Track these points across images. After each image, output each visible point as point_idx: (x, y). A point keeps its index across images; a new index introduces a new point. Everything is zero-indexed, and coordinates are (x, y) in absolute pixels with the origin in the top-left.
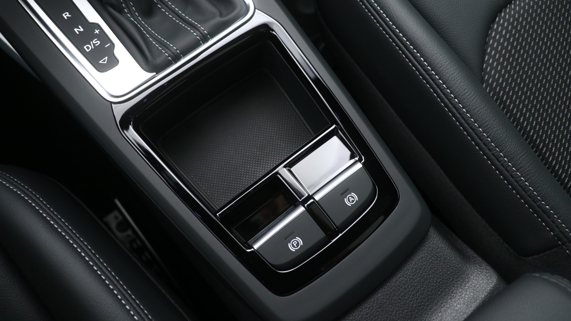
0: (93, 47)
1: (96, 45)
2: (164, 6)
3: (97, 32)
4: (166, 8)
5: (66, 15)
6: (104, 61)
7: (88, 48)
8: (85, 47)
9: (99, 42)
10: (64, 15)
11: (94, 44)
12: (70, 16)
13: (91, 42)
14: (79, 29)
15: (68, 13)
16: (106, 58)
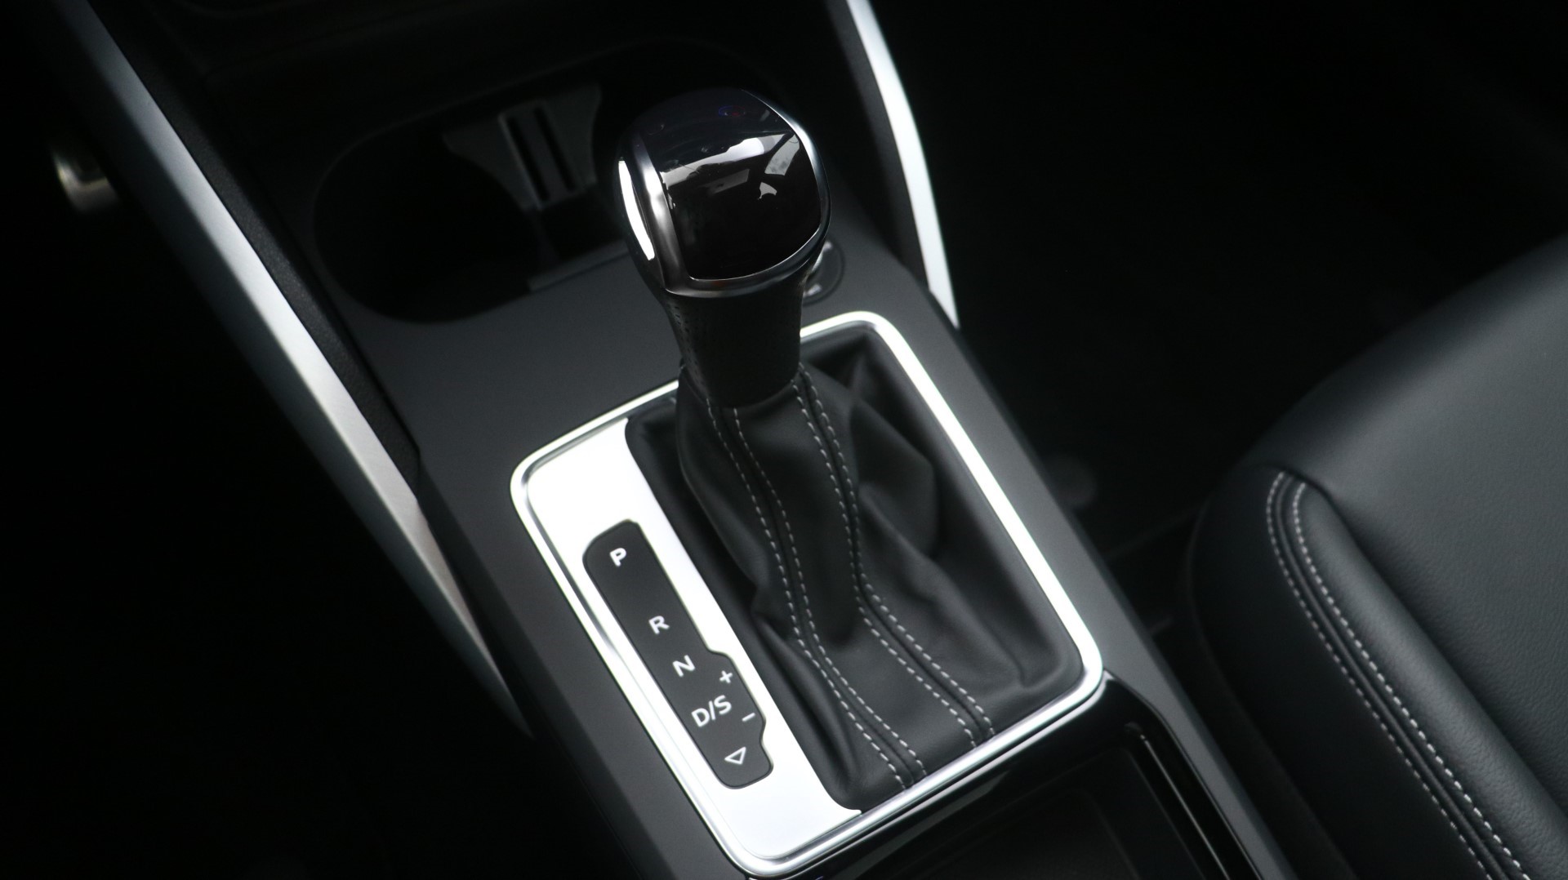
0: (714, 717)
1: (722, 712)
2: (878, 623)
3: (726, 677)
4: (883, 628)
5: (657, 622)
6: (737, 758)
7: (703, 716)
8: (695, 714)
9: (728, 706)
10: (652, 622)
11: (717, 710)
12: (666, 627)
13: (711, 703)
14: (685, 662)
15: (661, 619)
16: (743, 750)
